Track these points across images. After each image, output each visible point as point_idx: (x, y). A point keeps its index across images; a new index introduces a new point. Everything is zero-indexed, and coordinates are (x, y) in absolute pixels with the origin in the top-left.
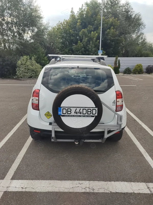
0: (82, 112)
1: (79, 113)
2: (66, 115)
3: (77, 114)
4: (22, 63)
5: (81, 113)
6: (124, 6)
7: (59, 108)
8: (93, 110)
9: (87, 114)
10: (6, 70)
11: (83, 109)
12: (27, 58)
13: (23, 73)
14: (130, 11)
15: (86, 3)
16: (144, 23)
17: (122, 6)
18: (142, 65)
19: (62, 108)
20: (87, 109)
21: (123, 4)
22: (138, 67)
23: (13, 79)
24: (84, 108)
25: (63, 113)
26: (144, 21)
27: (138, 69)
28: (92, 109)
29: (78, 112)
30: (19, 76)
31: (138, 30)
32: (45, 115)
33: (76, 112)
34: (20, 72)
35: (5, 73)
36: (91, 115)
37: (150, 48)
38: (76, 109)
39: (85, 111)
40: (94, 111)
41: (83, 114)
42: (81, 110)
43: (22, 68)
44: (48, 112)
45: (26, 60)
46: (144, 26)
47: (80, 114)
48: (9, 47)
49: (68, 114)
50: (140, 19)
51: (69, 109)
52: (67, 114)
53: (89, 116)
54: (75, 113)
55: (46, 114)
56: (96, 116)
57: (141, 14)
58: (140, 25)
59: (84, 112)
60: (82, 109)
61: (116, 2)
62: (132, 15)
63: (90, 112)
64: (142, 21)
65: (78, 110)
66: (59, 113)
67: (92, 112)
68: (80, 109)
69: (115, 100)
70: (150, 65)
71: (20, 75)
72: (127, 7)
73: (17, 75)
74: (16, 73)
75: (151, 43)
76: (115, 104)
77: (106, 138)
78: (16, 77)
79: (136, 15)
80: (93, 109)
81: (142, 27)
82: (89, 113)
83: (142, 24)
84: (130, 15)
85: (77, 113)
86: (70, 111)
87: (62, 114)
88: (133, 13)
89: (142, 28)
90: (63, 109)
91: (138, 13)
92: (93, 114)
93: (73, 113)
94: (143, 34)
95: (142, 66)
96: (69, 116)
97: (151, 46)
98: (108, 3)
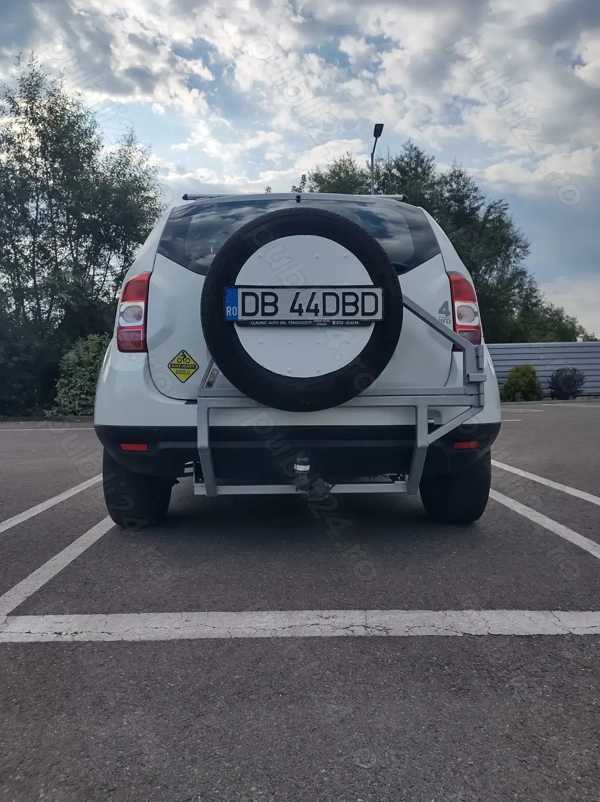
0: (320, 308)
1: (308, 310)
2: (255, 321)
3: (300, 315)
4: (79, 357)
5: (316, 311)
6: (447, 183)
7: (229, 292)
8: (366, 297)
9: (340, 316)
10: (17, 386)
11: (325, 294)
12: (100, 343)
13: (83, 396)
14: (468, 197)
15: (316, 175)
16: (523, 239)
17: (439, 183)
18: (534, 368)
19: (240, 291)
20: (339, 292)
21: (444, 177)
22: (518, 377)
23: (43, 418)
24: (329, 291)
25: (244, 314)
26: (521, 232)
27: (521, 383)
28: (359, 292)
29: (304, 308)
30: (65, 406)
31: (503, 263)
32: (171, 366)
33: (296, 307)
34: (72, 391)
35: (13, 397)
36: (359, 316)
37: (554, 326)
38: (298, 294)
39: (332, 301)
40: (369, 300)
41: (325, 314)
42: (318, 300)
43: (80, 378)
44: (184, 354)
45: (96, 349)
46: (525, 248)
47: (311, 317)
48: (37, 311)
49: (264, 314)
50: (509, 225)
51: (267, 295)
52: (259, 316)
53: (350, 321)
54: (292, 310)
55: (175, 362)
56: (377, 323)
57: (507, 205)
58: (510, 244)
59: (331, 309)
60: (319, 293)
61: (419, 170)
62: (478, 208)
63: (354, 304)
64: (515, 229)
65: (304, 300)
66: (229, 311)
67: (359, 304)
68: (314, 294)
69: (446, 303)
70: (564, 370)
71: (70, 403)
72: (458, 184)
73: (57, 405)
74: (56, 395)
75: (555, 308)
76: (451, 316)
77: (423, 448)
78: (55, 412)
79: (491, 207)
80: (364, 294)
81: (518, 250)
82: (350, 309)
83: (517, 241)
84: (472, 209)
85: (300, 311)
86: (274, 304)
87: (241, 318)
88: (480, 202)
89: (517, 256)
90: (244, 294)
91: (497, 201)
92: (364, 314)
93: (284, 313)
94: (523, 273)
95: (534, 373)
96: (268, 325)
97: (556, 318)
98: (393, 175)
